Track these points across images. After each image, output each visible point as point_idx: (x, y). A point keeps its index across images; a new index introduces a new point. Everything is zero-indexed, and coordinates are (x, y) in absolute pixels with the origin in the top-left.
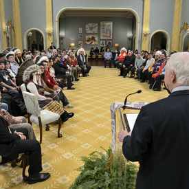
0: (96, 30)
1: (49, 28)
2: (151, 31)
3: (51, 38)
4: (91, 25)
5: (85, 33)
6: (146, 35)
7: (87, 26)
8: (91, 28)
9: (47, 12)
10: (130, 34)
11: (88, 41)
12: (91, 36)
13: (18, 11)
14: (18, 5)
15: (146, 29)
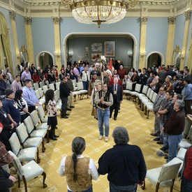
0: (100, 49)
1: (57, 51)
2: (147, 53)
3: (60, 59)
4: (96, 44)
5: (91, 51)
6: (142, 56)
7: (92, 45)
8: (96, 48)
9: (55, 37)
10: (130, 53)
11: (94, 58)
12: (96, 55)
13: (31, 37)
14: (30, 31)
15: (143, 51)
